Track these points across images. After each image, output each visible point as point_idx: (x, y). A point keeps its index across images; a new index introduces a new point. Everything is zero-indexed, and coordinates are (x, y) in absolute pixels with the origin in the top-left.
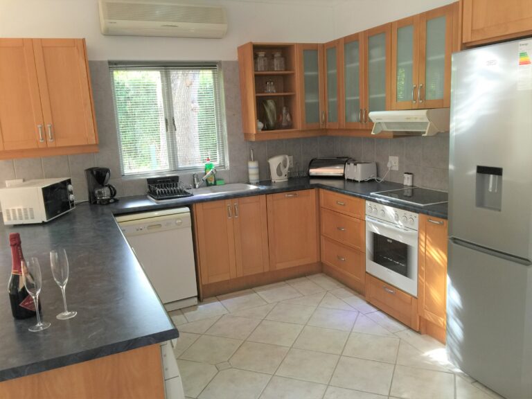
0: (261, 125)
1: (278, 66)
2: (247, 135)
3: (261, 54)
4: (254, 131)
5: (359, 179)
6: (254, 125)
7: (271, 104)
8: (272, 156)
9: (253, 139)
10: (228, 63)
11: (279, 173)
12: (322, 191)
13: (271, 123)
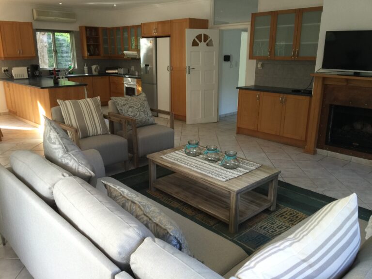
0: (89, 54)
1: (94, 34)
2: (83, 57)
3: (88, 30)
4: (86, 55)
5: (122, 73)
6: (86, 54)
7: (92, 47)
8: (93, 65)
9: (86, 58)
10: (75, 31)
11: (95, 71)
12: (111, 77)
13: (92, 53)
